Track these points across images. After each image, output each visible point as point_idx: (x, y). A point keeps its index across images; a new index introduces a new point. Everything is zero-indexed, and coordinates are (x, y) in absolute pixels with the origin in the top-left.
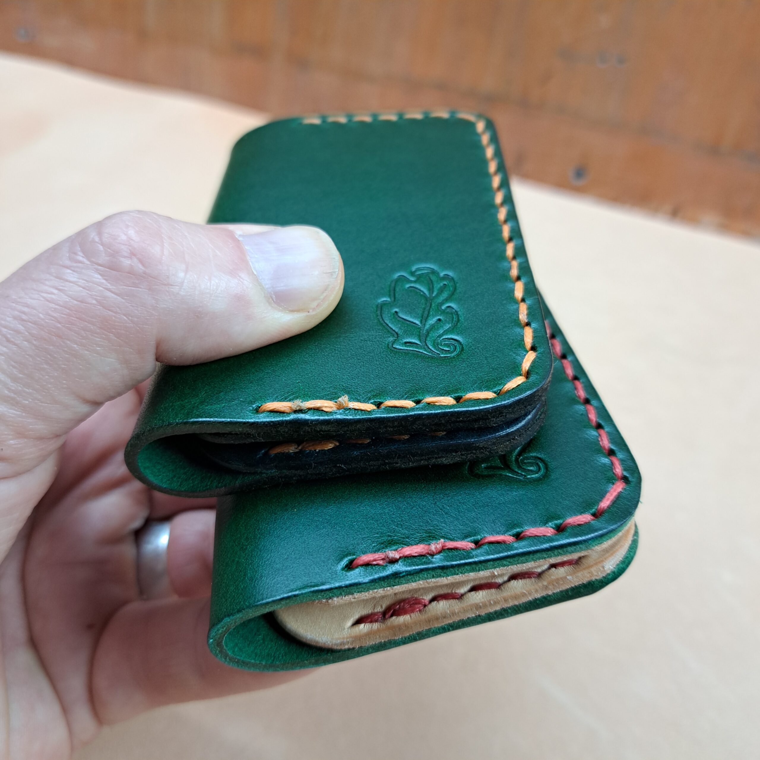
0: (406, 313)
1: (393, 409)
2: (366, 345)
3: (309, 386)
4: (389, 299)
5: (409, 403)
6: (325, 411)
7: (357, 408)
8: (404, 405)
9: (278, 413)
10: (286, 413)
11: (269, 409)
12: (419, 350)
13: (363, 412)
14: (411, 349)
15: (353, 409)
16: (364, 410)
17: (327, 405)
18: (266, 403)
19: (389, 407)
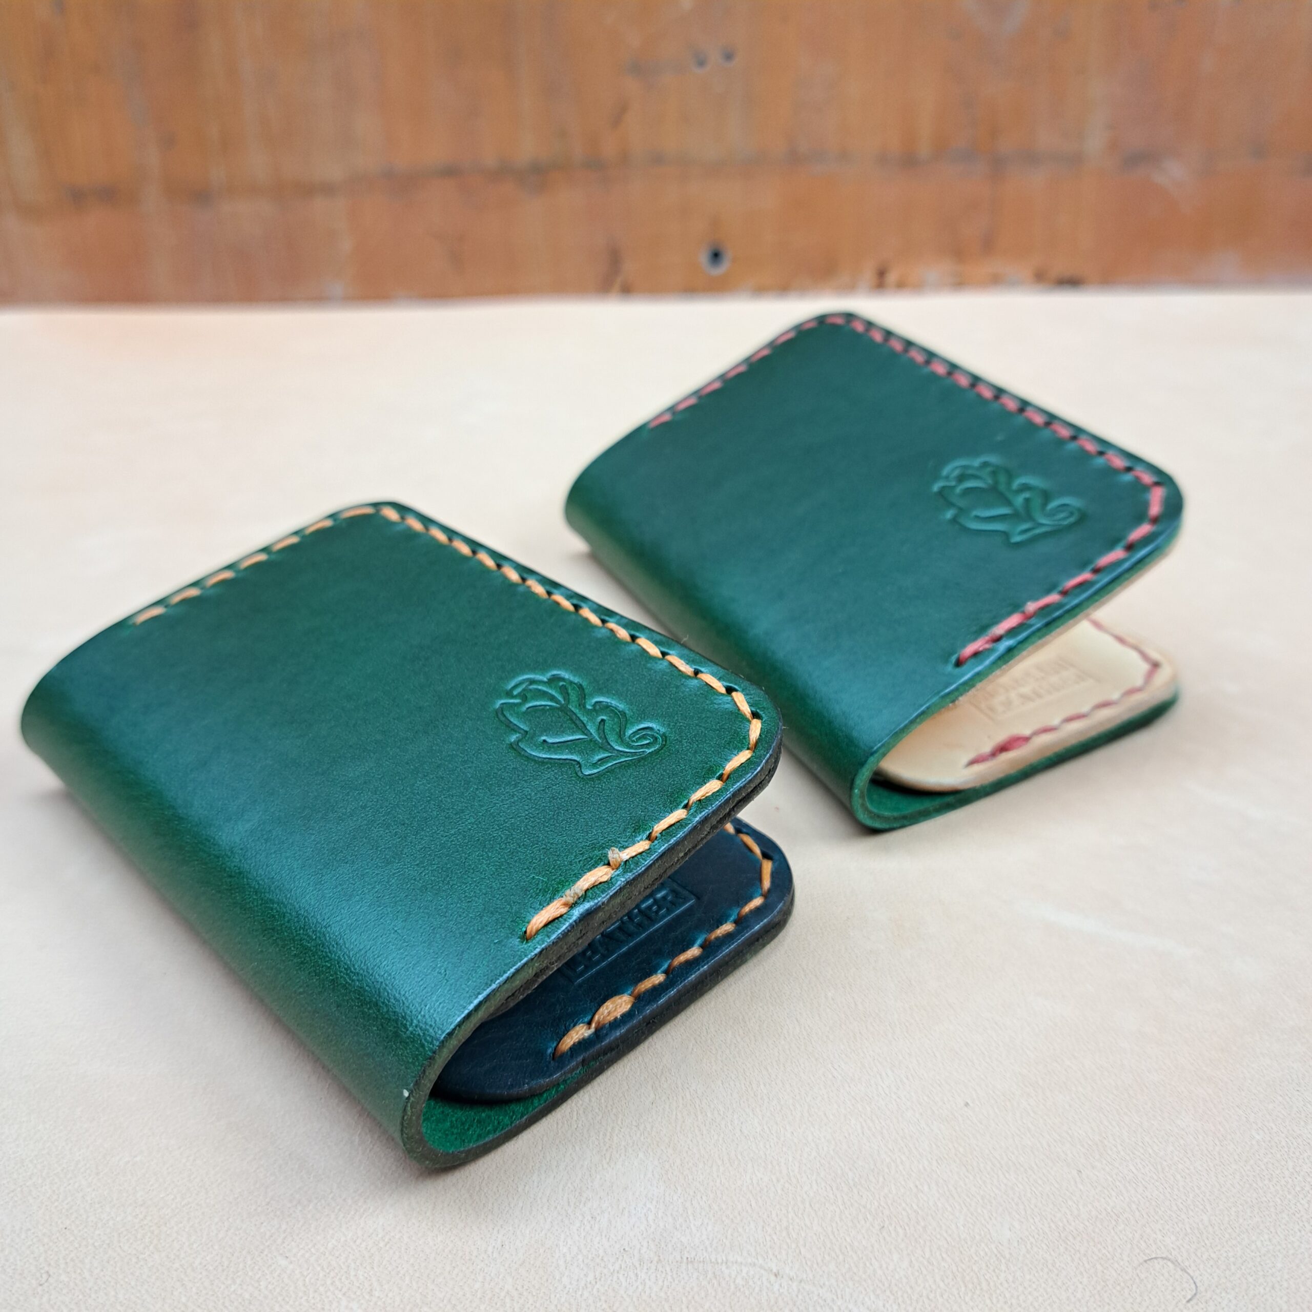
0: (556, 734)
1: (671, 829)
2: (556, 792)
3: (551, 873)
4: (518, 735)
5: (679, 814)
6: (604, 882)
7: (634, 854)
8: (678, 817)
9: (556, 921)
10: (565, 914)
11: (542, 925)
12: (620, 761)
13: (644, 854)
14: (610, 764)
15: (630, 858)
16: (643, 852)
17: (600, 874)
18: (529, 922)
19: (664, 830)
